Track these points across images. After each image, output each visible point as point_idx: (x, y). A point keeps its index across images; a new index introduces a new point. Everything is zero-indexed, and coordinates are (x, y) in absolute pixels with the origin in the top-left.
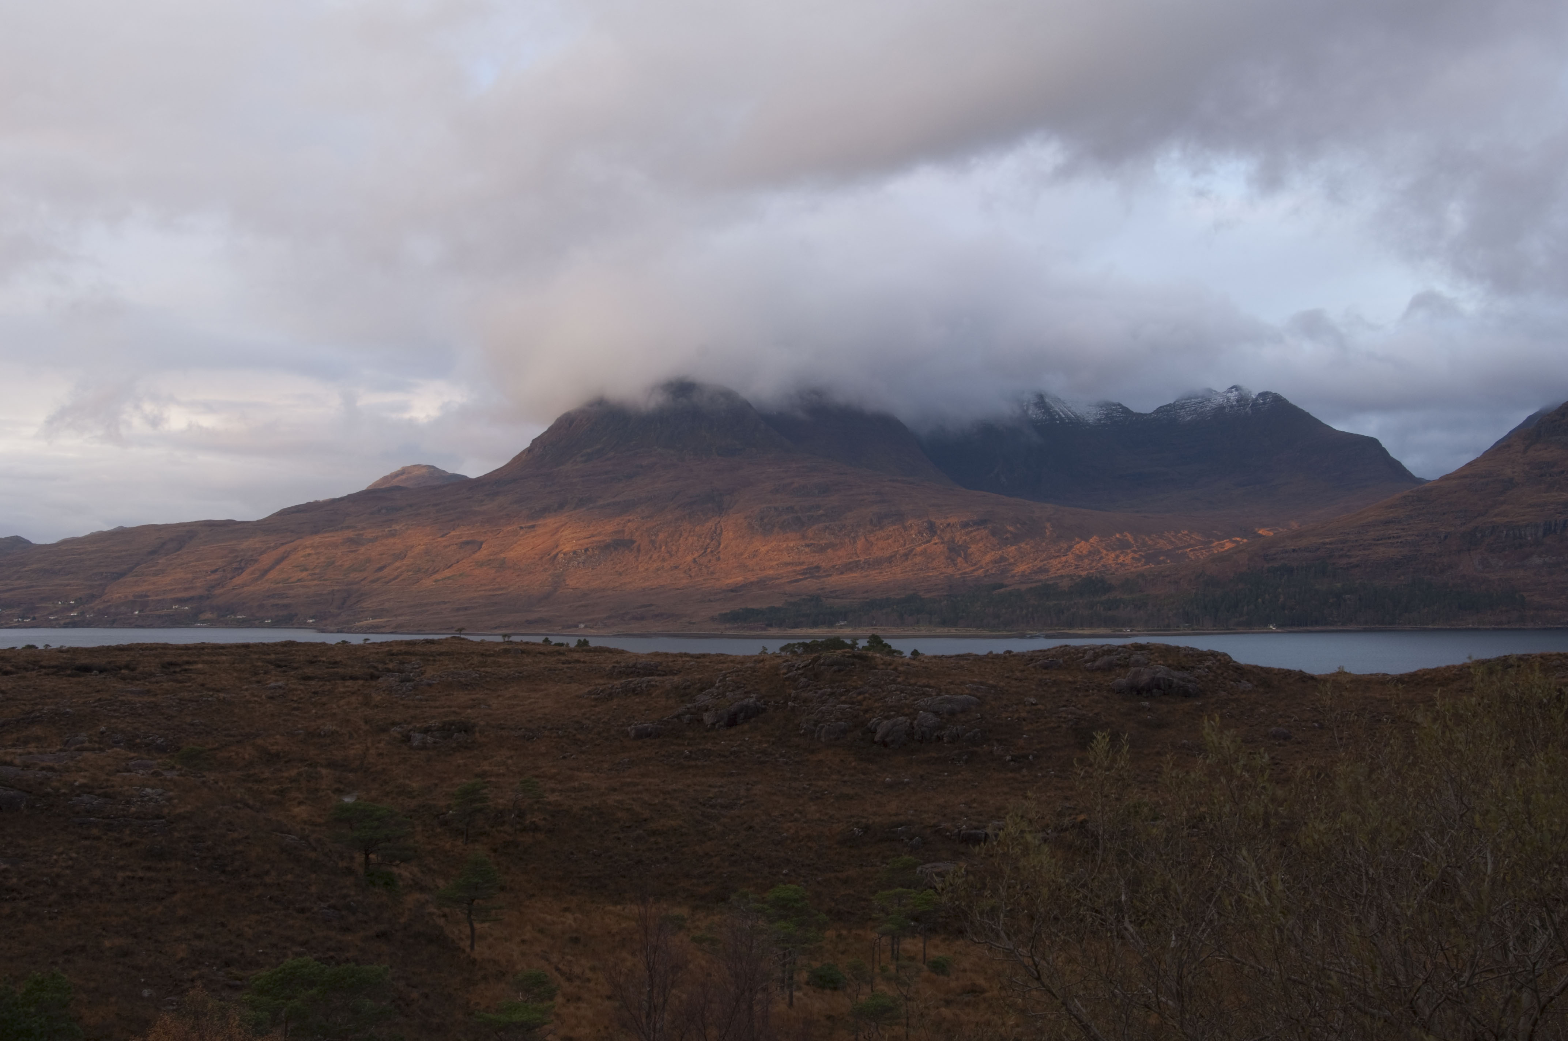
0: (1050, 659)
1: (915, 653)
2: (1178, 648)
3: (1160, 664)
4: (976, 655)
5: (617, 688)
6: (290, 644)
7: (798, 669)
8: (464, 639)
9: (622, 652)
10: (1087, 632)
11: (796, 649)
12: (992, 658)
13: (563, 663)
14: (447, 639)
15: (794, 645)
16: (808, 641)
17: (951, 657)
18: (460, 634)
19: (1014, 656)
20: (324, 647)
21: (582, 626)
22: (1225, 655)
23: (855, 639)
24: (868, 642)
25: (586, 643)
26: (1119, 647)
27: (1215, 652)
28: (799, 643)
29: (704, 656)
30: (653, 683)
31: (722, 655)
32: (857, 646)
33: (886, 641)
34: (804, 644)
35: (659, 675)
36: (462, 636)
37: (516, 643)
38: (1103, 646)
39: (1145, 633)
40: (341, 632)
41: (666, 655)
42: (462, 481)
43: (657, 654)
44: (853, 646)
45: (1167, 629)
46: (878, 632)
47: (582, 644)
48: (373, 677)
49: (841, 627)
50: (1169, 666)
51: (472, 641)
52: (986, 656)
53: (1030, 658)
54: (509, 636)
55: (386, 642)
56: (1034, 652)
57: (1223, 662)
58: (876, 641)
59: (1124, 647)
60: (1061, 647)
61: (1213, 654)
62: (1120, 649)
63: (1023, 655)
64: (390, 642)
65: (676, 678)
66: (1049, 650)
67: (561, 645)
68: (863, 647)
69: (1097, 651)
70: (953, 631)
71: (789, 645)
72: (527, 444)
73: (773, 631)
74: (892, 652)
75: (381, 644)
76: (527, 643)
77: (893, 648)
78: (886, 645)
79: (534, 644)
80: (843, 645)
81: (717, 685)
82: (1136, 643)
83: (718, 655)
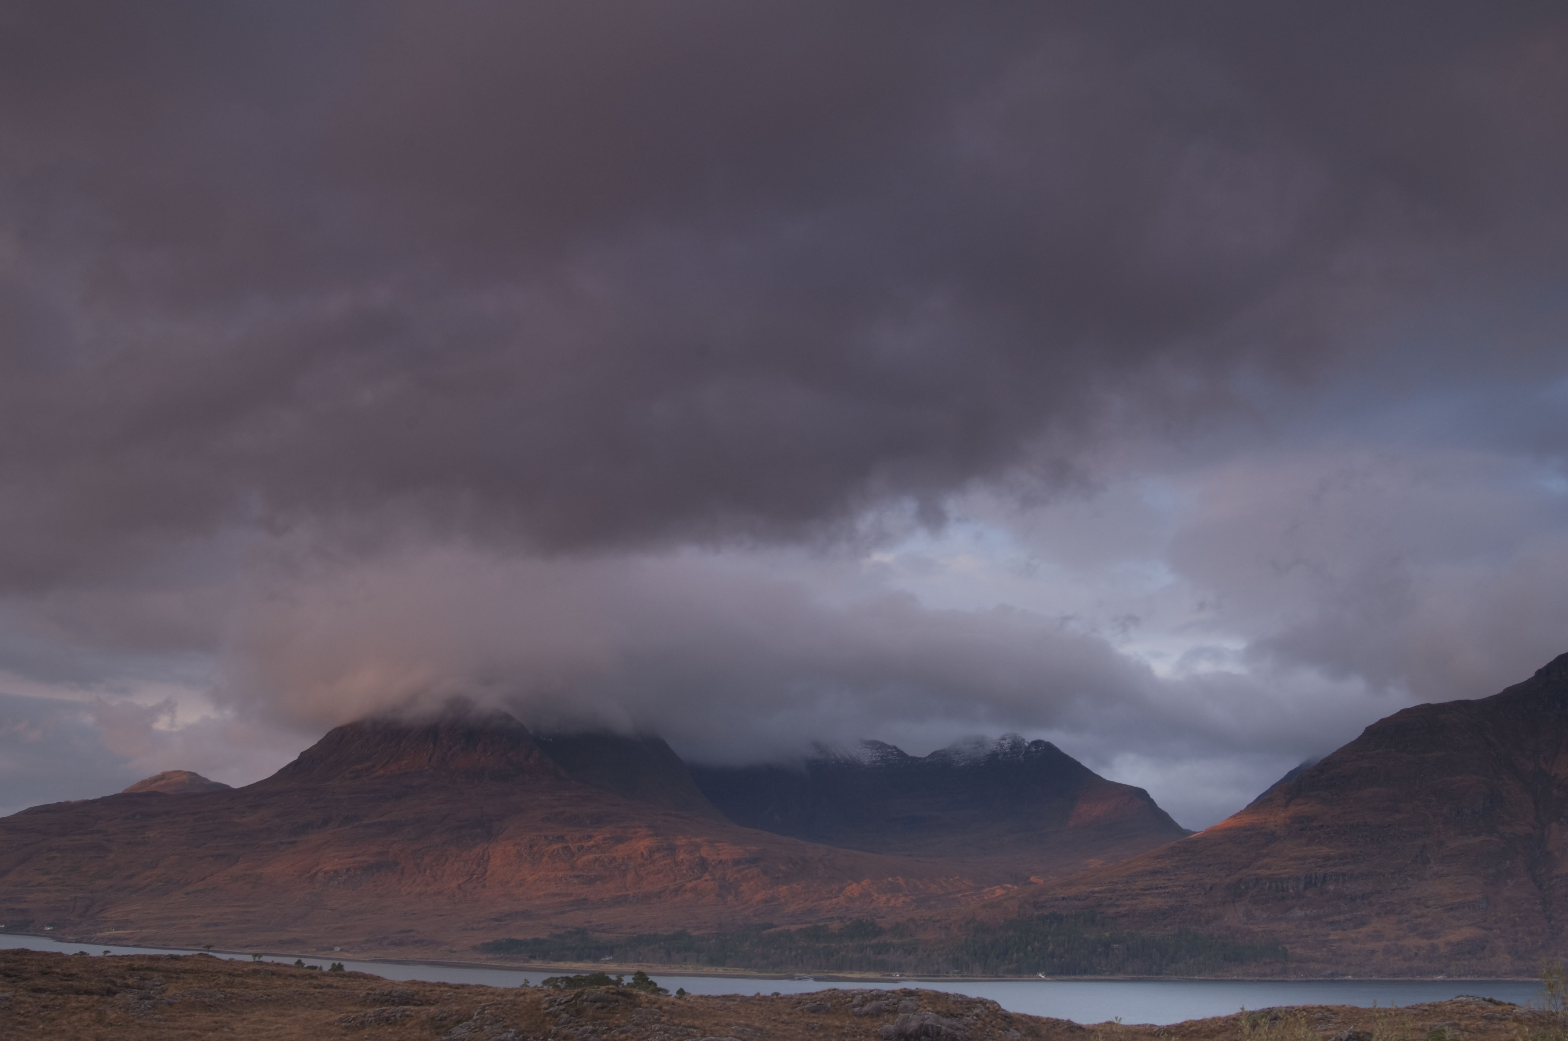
0: (818, 1003)
1: (681, 992)
2: (947, 994)
3: (929, 1011)
4: (743, 996)
5: (370, 1017)
6: (24, 952)
7: (560, 1004)
8: (211, 957)
9: (378, 978)
10: (856, 975)
11: (559, 984)
12: (759, 1000)
13: (315, 988)
14: (193, 956)
15: (557, 979)
16: (572, 975)
17: (718, 997)
18: (208, 951)
19: (781, 998)
20: (60, 957)
21: (338, 949)
22: (994, 1002)
23: (620, 975)
24: (633, 979)
25: (340, 967)
26: (888, 992)
27: (984, 999)
28: (562, 978)
29: (463, 986)
30: (408, 1013)
31: (482, 986)
32: (622, 982)
33: (651, 978)
34: (567, 978)
35: (415, 1005)
36: (210, 954)
37: (267, 964)
38: (872, 991)
39: (914, 978)
40: (80, 942)
41: (424, 983)
42: (223, 792)
43: (414, 982)
44: (618, 982)
45: (936, 975)
46: (644, 969)
47: (337, 969)
48: (110, 993)
49: (606, 962)
50: (938, 1013)
51: (220, 959)
52: (753, 998)
53: (798, 1001)
54: (260, 955)
55: (127, 956)
56: (801, 994)
57: (992, 1010)
58: (641, 979)
59: (893, 992)
60: (829, 990)
61: (983, 1002)
62: (889, 994)
63: (791, 997)
64: (132, 956)
65: (432, 1009)
66: (817, 993)
67: (315, 968)
68: (628, 984)
69: (866, 995)
70: (720, 970)
71: (552, 978)
72: (295, 757)
73: (537, 964)
74: (657, 990)
75: (122, 957)
76: (278, 964)
77: (659, 985)
78: (652, 983)
79: (286, 966)
80: (608, 981)
81: (475, 1018)
82: (905, 989)
83: (478, 986)
